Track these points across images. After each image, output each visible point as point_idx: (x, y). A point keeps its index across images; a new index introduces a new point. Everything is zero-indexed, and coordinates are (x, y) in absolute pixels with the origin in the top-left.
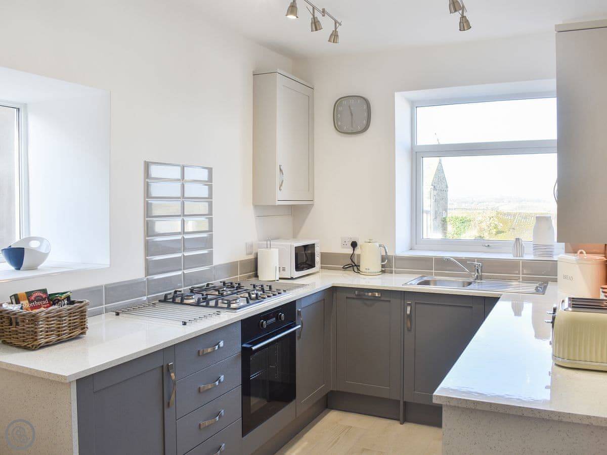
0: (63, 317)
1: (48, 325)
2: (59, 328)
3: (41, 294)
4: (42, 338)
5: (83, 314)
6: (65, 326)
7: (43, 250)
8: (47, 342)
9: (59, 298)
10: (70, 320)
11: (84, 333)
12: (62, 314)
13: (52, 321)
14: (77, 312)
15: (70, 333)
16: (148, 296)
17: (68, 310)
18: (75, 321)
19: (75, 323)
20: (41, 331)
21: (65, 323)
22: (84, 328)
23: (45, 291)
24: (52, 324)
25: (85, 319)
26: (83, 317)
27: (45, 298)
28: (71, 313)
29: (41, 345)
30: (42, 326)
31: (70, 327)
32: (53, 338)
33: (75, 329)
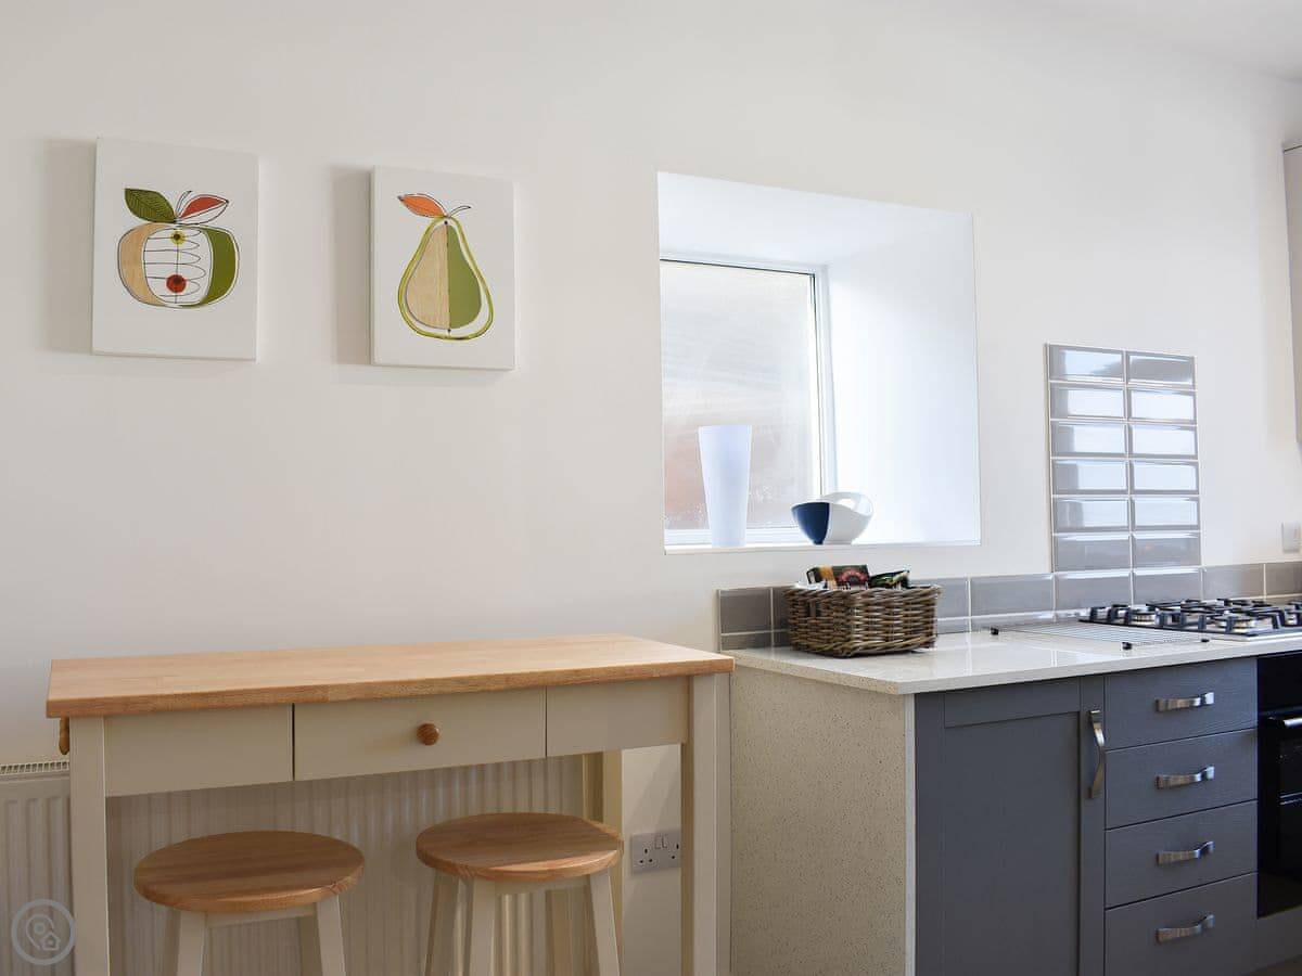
0: (893, 607)
1: (867, 617)
2: (888, 626)
3: (858, 574)
4: (858, 638)
5: (928, 608)
6: (898, 625)
7: (862, 511)
8: (866, 648)
9: (888, 582)
10: (906, 616)
11: (928, 644)
12: (892, 601)
13: (876, 611)
14: (919, 603)
15: (907, 639)
16: (1058, 612)
17: (904, 596)
18: (916, 618)
19: (915, 621)
20: (858, 626)
21: (898, 619)
22: (931, 634)
23: (864, 569)
24: (876, 617)
25: (933, 617)
26: (930, 613)
27: (865, 580)
28: (908, 604)
29: (858, 651)
30: (859, 618)
31: (906, 628)
32: (877, 642)
33: (915, 632)
